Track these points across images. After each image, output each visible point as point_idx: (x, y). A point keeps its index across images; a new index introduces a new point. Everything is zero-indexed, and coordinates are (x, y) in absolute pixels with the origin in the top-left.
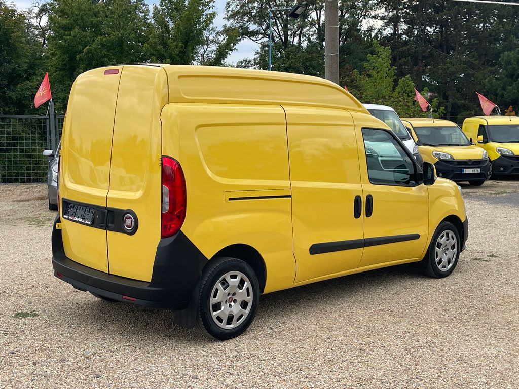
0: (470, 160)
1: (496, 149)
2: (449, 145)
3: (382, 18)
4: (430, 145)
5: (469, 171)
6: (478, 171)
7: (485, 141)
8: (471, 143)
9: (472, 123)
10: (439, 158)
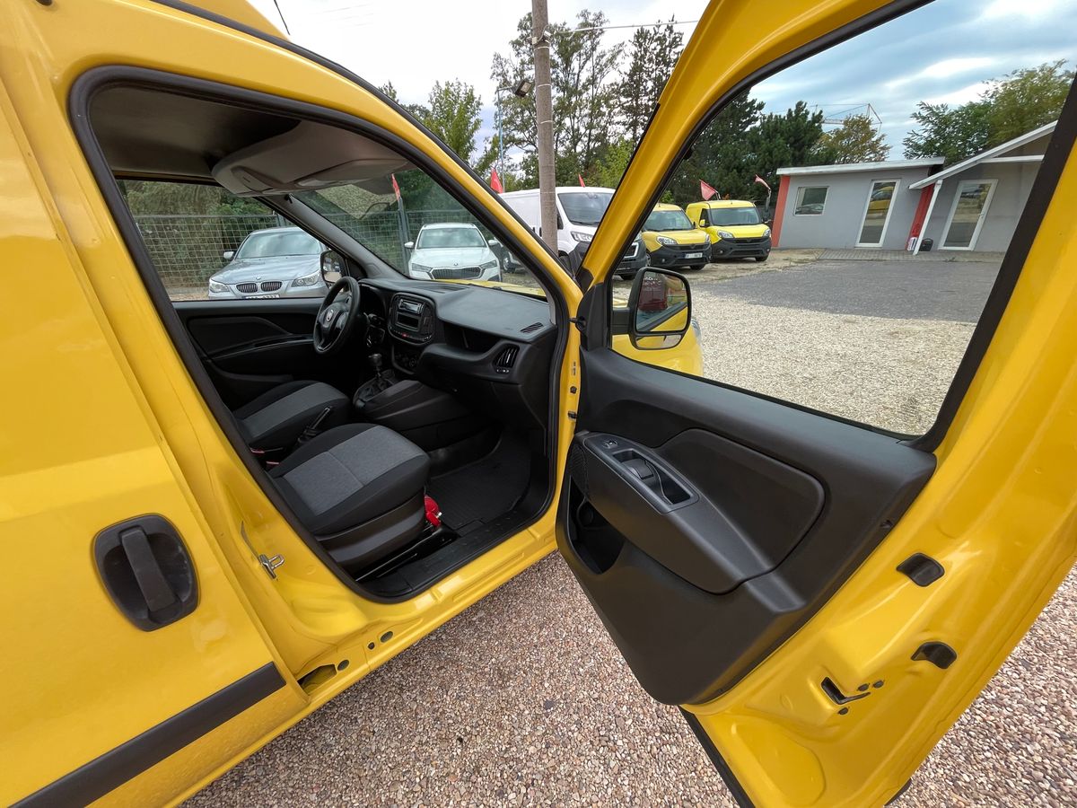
0: (693, 245)
1: (717, 233)
2: (673, 230)
3: (624, 124)
4: (655, 231)
5: (691, 256)
6: (700, 255)
7: (707, 226)
8: (694, 226)
9: (695, 208)
10: (663, 244)
